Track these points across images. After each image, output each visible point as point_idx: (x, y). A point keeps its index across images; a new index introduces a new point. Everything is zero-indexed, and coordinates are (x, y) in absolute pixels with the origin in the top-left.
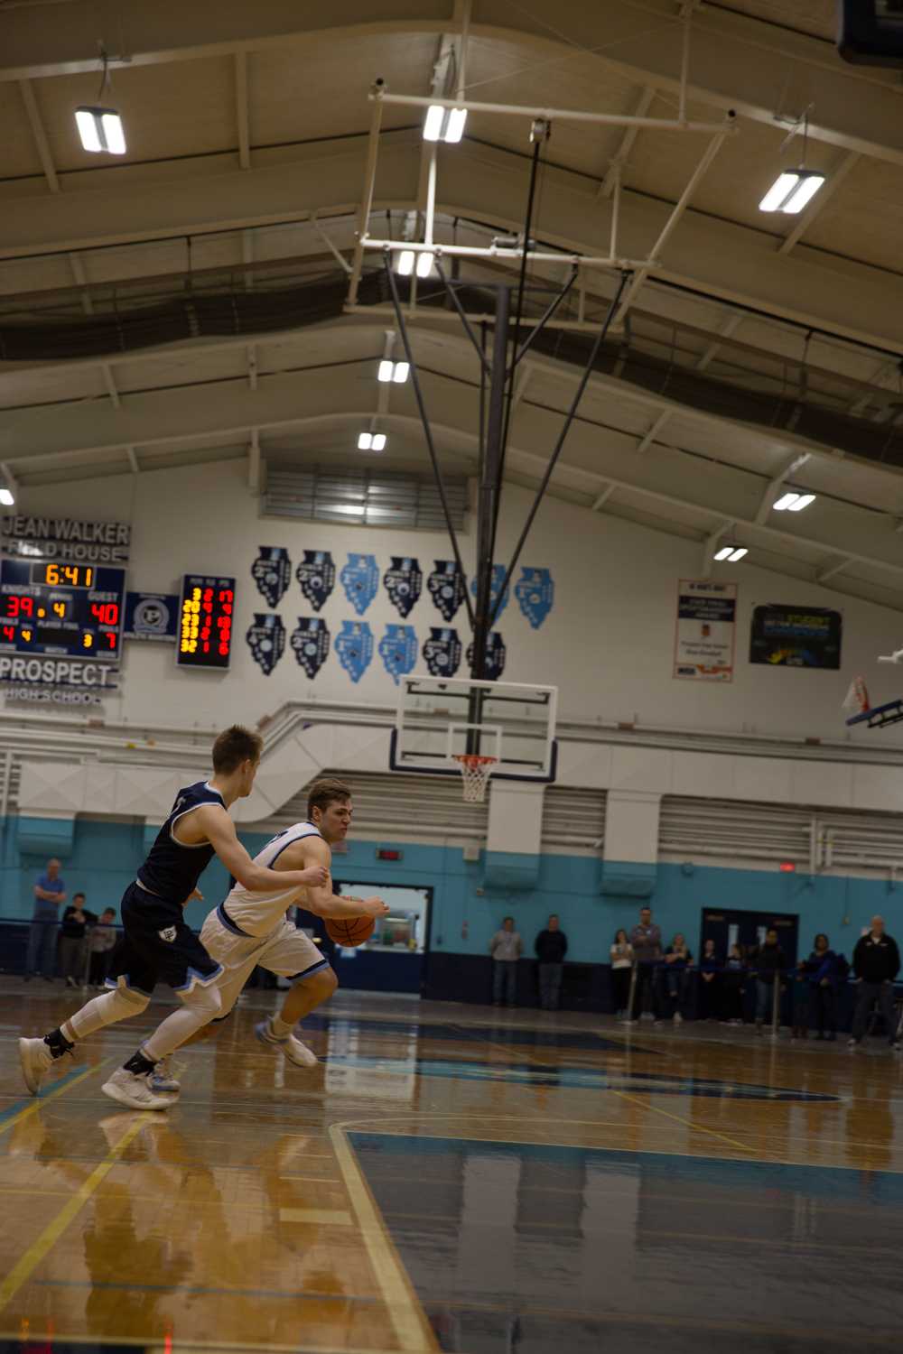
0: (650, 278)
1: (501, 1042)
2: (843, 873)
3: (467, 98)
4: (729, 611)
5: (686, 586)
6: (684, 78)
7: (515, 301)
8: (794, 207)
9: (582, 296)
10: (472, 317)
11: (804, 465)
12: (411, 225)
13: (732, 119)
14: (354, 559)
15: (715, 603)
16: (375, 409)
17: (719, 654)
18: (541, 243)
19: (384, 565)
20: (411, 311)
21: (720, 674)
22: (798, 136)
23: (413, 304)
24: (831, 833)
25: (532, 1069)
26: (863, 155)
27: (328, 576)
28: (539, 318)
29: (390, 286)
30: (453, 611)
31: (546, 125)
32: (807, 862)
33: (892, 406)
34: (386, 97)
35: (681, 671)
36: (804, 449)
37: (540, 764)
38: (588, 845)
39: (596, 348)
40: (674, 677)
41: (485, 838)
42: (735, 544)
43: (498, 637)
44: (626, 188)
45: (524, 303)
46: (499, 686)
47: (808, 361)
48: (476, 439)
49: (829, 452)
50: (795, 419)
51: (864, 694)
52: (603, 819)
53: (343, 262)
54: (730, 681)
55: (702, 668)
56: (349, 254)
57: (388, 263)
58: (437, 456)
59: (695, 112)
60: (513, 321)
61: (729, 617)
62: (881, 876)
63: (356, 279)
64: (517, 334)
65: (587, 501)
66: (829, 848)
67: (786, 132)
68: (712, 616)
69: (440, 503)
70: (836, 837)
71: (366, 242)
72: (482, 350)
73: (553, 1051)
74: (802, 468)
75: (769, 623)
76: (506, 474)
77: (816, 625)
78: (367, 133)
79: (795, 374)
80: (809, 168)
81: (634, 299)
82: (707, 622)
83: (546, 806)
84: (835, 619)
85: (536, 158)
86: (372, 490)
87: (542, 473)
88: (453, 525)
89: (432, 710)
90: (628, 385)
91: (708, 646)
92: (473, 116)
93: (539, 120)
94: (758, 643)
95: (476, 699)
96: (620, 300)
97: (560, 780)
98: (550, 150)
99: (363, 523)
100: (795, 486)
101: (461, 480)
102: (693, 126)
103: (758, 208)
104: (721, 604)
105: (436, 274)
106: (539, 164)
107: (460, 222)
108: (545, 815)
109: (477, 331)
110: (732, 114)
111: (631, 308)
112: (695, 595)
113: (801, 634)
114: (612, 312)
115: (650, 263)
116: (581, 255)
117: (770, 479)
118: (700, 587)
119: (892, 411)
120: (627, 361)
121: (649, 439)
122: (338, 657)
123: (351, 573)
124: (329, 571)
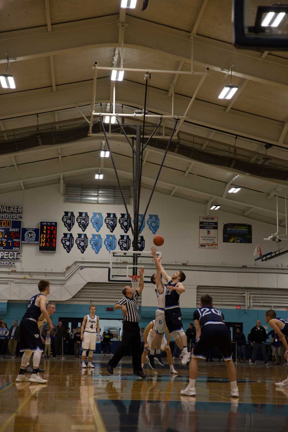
0: (185, 121)
2: (256, 309)
3: (124, 67)
4: (216, 226)
5: (202, 218)
6: (192, 58)
7: (142, 130)
8: (229, 97)
9: (164, 127)
10: (128, 136)
11: (237, 178)
12: (108, 108)
13: (208, 70)
14: (95, 214)
15: (211, 224)
16: (100, 166)
17: (213, 240)
18: (149, 111)
19: (105, 216)
20: (109, 135)
21: (214, 246)
22: (229, 74)
23: (110, 132)
24: (252, 296)
26: (250, 80)
28: (151, 135)
29: (102, 127)
30: (128, 230)
31: (149, 75)
32: (245, 305)
33: (263, 159)
34: (98, 68)
35: (201, 246)
36: (236, 173)
39: (168, 144)
40: (199, 248)
41: (141, 302)
42: (217, 204)
43: (142, 237)
44: (175, 93)
45: (145, 130)
46: (143, 253)
47: (236, 146)
48: (132, 174)
49: (245, 174)
50: (233, 164)
51: (260, 250)
53: (87, 120)
54: (217, 248)
55: (208, 245)
56: (89, 117)
57: (102, 120)
58: (119, 180)
59: (196, 69)
60: (142, 136)
61: (216, 228)
63: (91, 125)
64: (143, 140)
65: (169, 193)
66: (251, 301)
67: (225, 74)
68: (211, 228)
69: (121, 195)
70: (254, 297)
71: (94, 113)
72: (132, 146)
74: (236, 180)
75: (228, 229)
76: (142, 185)
77: (244, 229)
78: (93, 79)
79: (232, 150)
80: (233, 85)
81: (180, 128)
82: (209, 230)
84: (249, 227)
85: (146, 85)
86: (100, 192)
87: (153, 184)
88: (126, 202)
89: (122, 262)
90: (180, 155)
91: (210, 237)
92: (126, 72)
93: (147, 73)
94: (225, 236)
95: (135, 257)
96: (176, 129)
98: (151, 82)
99: (98, 203)
100: (234, 185)
101: (128, 188)
102: (196, 73)
103: (218, 98)
104: (214, 224)
105: (117, 123)
106: (147, 87)
107: (124, 106)
109: (131, 140)
110: (208, 69)
111: (179, 131)
112: (204, 221)
113: (239, 232)
114: (173, 132)
115: (184, 117)
116: (163, 115)
117: (227, 183)
118: (206, 219)
119: (264, 160)
120: (179, 148)
121: (187, 172)
122: (91, 246)
123: (94, 219)
124: (87, 219)
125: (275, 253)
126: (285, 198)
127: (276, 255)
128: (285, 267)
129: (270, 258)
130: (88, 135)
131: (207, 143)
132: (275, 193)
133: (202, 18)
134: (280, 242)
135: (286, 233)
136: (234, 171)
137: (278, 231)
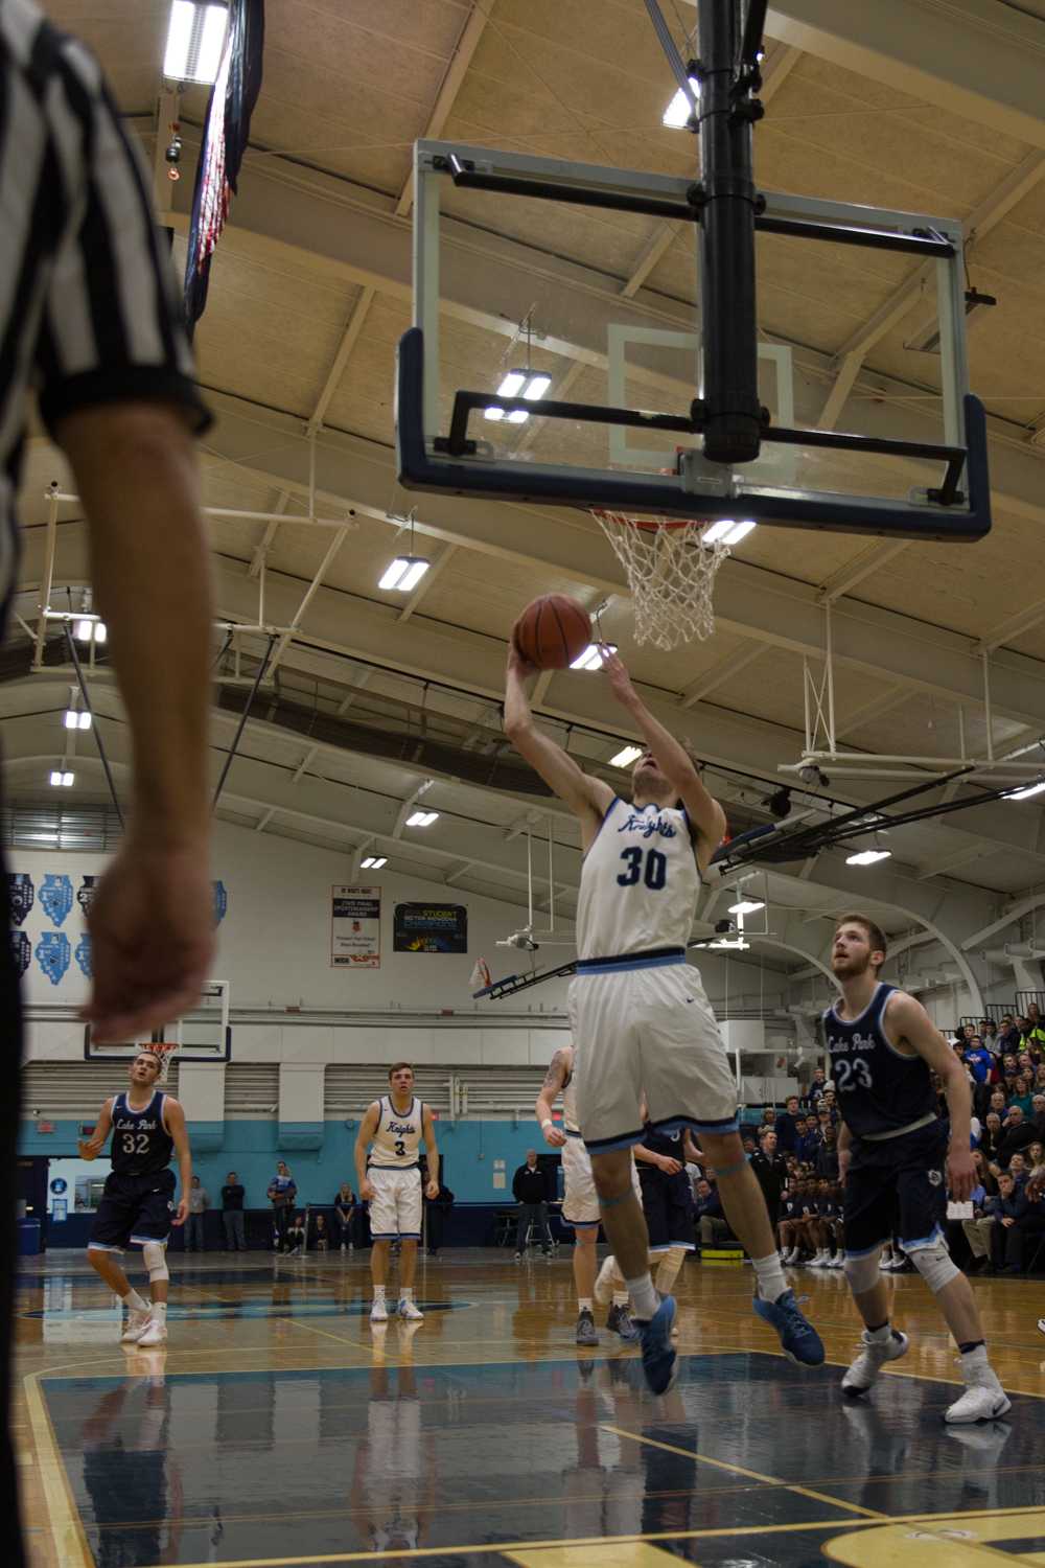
0: (293, 641)
1: (192, 1284)
2: (477, 1118)
4: (375, 909)
5: (340, 890)
6: (312, 482)
8: (407, 585)
9: (238, 656)
11: (429, 789)
13: (353, 516)
14: (50, 879)
15: (363, 904)
16: (64, 753)
17: (368, 945)
19: (78, 883)
20: (91, 670)
21: (370, 962)
22: (407, 530)
23: (92, 665)
24: (466, 1086)
26: (460, 546)
27: (28, 895)
29: (71, 652)
32: (448, 1111)
33: (494, 741)
34: (62, 497)
35: (337, 960)
36: (426, 777)
37: (217, 1047)
38: (265, 1111)
39: (250, 698)
40: (332, 966)
42: (374, 854)
44: (270, 569)
47: (426, 707)
49: (447, 778)
50: (418, 753)
51: (486, 972)
52: (277, 1088)
53: (30, 631)
54: (379, 967)
55: (355, 958)
56: (34, 624)
57: (69, 631)
58: (116, 789)
59: (321, 511)
61: (376, 915)
62: (507, 1118)
63: (41, 644)
65: (251, 823)
66: (465, 1098)
67: (397, 528)
68: (361, 914)
70: (470, 1089)
71: (48, 614)
73: (239, 1287)
74: (427, 791)
75: (407, 918)
77: (446, 918)
78: (45, 525)
79: (416, 717)
80: (418, 556)
81: (282, 658)
82: (357, 920)
83: (227, 1080)
84: (461, 912)
86: (65, 820)
90: (280, 728)
91: (359, 939)
94: (398, 935)
96: (270, 659)
97: (233, 1059)
99: (58, 848)
100: (422, 806)
102: (321, 521)
103: (377, 585)
104: (367, 904)
108: (227, 1088)
110: (352, 513)
111: (279, 665)
112: (346, 897)
113: (434, 926)
114: (263, 668)
115: (293, 629)
116: (235, 623)
117: (402, 802)
118: (349, 891)
119: (495, 745)
120: (278, 708)
121: (301, 771)
122: (39, 964)
123: (48, 891)
124: (28, 891)
125: (524, 977)
126: (548, 840)
127: (527, 984)
128: (549, 1012)
129: (511, 991)
130: (33, 669)
131: (351, 698)
132: (526, 828)
133: (337, 387)
134: (537, 951)
135: (552, 929)
136: (425, 772)
137: (533, 921)
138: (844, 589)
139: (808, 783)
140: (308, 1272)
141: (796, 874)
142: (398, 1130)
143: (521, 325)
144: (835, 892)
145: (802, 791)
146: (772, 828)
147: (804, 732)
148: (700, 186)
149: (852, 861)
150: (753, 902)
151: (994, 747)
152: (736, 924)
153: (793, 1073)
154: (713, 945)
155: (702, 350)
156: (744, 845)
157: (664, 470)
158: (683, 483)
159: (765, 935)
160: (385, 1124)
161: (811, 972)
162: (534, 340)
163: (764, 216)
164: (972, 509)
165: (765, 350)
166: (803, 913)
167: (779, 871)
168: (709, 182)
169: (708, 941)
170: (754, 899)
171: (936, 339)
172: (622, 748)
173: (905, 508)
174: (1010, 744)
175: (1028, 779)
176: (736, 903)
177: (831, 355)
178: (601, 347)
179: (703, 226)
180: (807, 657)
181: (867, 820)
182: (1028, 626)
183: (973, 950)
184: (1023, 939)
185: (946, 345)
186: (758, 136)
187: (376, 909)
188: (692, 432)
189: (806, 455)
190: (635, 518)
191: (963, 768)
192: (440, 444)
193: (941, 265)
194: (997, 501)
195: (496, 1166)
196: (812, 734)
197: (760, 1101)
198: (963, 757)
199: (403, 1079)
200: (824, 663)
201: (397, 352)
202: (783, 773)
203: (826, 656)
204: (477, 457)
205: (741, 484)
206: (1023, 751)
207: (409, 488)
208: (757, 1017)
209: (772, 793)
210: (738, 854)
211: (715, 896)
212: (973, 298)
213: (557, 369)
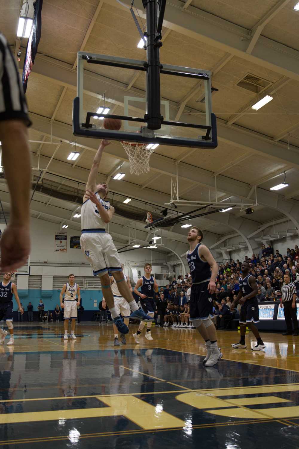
0: (46, 172)
1: (20, 330)
2: (90, 289)
5: (57, 233)
6: (51, 134)
8: (74, 159)
17: (64, 247)
21: (64, 251)
22: (74, 145)
24: (87, 281)
25: (27, 335)
26: (87, 149)
32: (83, 288)
35: (56, 250)
36: (79, 205)
37: (27, 271)
38: (38, 287)
39: (36, 186)
40: (55, 252)
42: (66, 225)
44: (41, 155)
47: (78, 188)
50: (77, 200)
52: (41, 282)
54: (66, 252)
55: (60, 250)
58: (3, 208)
59: (54, 141)
61: (66, 239)
62: (97, 289)
65: (36, 217)
66: (87, 284)
67: (72, 145)
70: (88, 282)
73: (31, 330)
75: (73, 240)
79: (76, 191)
80: (77, 152)
81: (43, 176)
82: (61, 240)
83: (29, 279)
88: (7, 222)
90: (43, 193)
91: (62, 245)
94: (71, 244)
96: (41, 177)
97: (31, 274)
100: (78, 213)
102: (53, 143)
103: (67, 159)
104: (64, 236)
108: (29, 281)
110: (61, 141)
111: (43, 178)
112: (58, 235)
114: (39, 179)
115: (46, 169)
117: (72, 212)
118: (59, 233)
120: (43, 188)
121: (48, 204)
133: (58, 111)
138: (181, 160)
139: (172, 207)
140: (48, 327)
141: (169, 230)
142: (71, 291)
143: (102, 96)
144: (178, 234)
145: (170, 209)
146: (163, 219)
147: (171, 195)
148: (147, 62)
149: (182, 227)
150: (158, 237)
151: (218, 199)
152: (154, 242)
153: (168, 279)
154: (148, 247)
155: (147, 102)
156: (156, 223)
157: (137, 131)
158: (142, 135)
159: (161, 245)
160: (68, 289)
161: (172, 254)
162: (106, 99)
163: (162, 70)
164: (213, 141)
165: (163, 102)
166: (170, 240)
167: (165, 229)
168: (149, 62)
169: (147, 246)
170: (158, 236)
171: (204, 99)
172: (126, 199)
173: (196, 141)
174: (221, 198)
175: (226, 207)
176: (154, 237)
177: (178, 103)
178: (122, 101)
179: (147, 72)
180: (172, 177)
181: (186, 217)
182: (226, 169)
183: (213, 249)
184: (225, 246)
185: (206, 100)
186: (161, 50)
187: (66, 238)
188: (145, 122)
189: (172, 128)
190: (131, 143)
191: (210, 204)
192: (83, 125)
193: (205, 82)
194: (219, 139)
195: (95, 301)
196: (173, 196)
197: (160, 286)
198: (210, 201)
199: (72, 278)
200: (176, 178)
201: (73, 102)
202: (166, 205)
203: (176, 176)
204: (92, 128)
205: (156, 135)
206: (225, 200)
207: (76, 136)
208: (159, 265)
209: (163, 210)
210: (155, 225)
211: (149, 235)
212: (213, 89)
213: (111, 106)
